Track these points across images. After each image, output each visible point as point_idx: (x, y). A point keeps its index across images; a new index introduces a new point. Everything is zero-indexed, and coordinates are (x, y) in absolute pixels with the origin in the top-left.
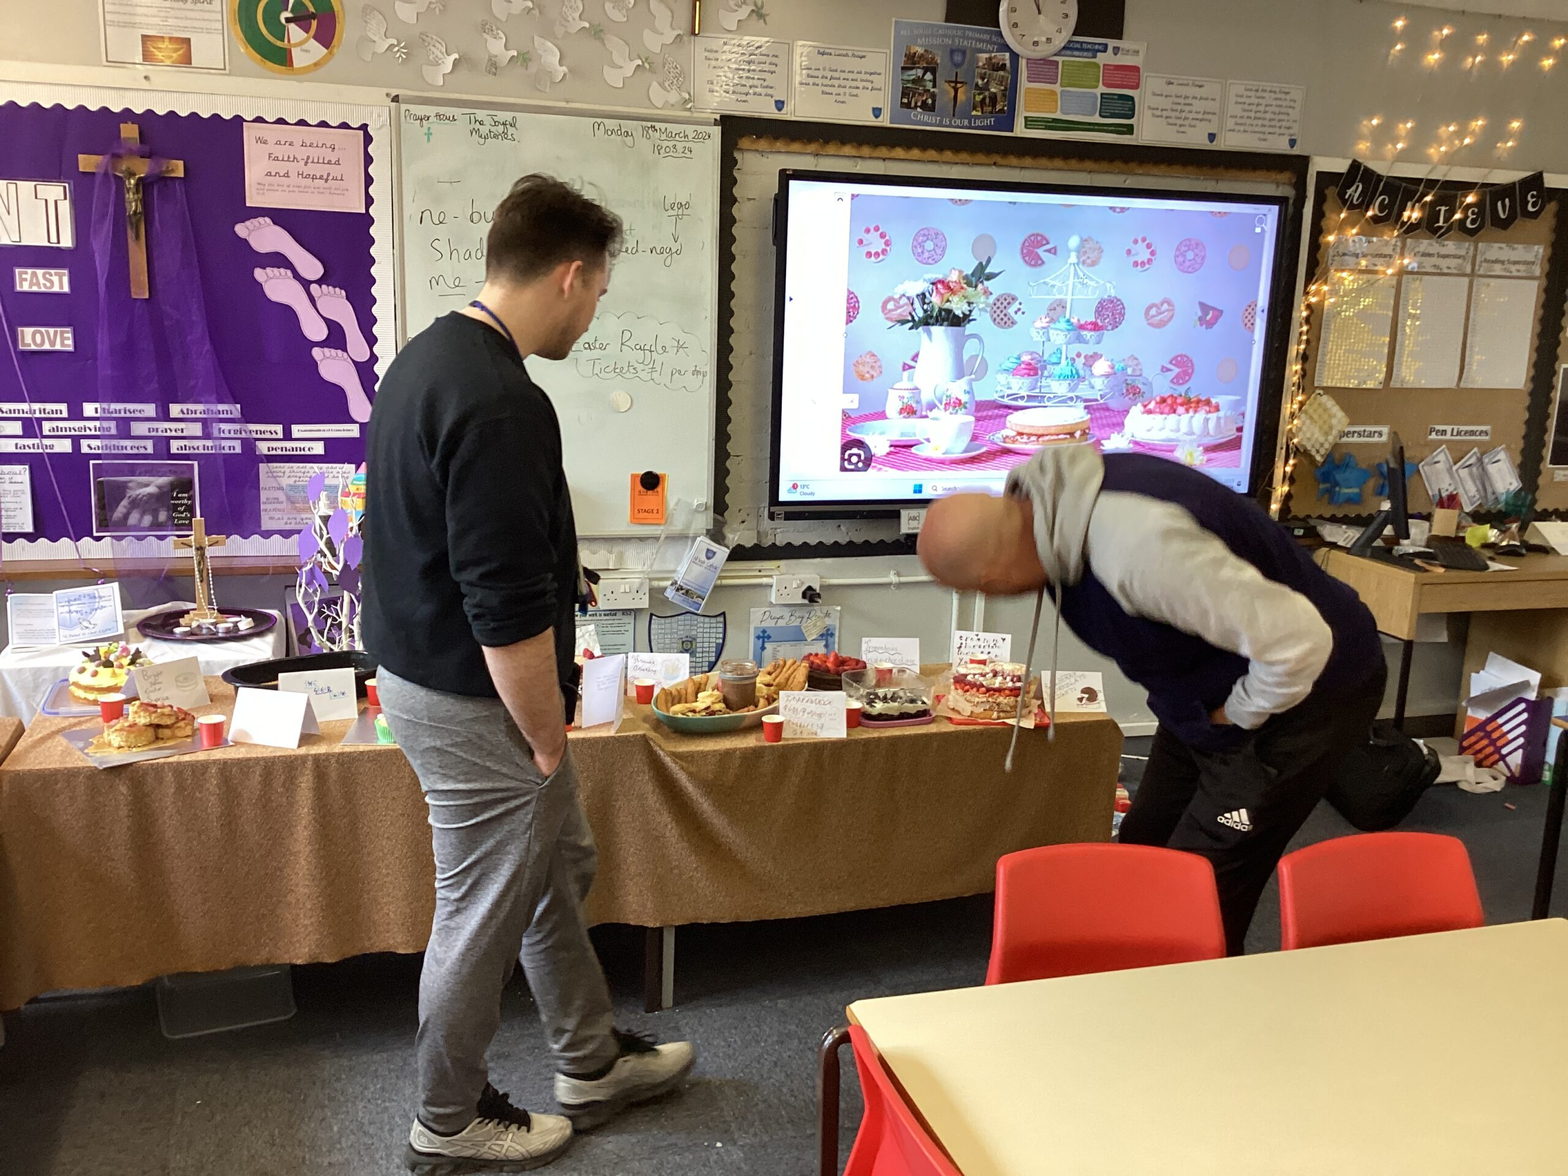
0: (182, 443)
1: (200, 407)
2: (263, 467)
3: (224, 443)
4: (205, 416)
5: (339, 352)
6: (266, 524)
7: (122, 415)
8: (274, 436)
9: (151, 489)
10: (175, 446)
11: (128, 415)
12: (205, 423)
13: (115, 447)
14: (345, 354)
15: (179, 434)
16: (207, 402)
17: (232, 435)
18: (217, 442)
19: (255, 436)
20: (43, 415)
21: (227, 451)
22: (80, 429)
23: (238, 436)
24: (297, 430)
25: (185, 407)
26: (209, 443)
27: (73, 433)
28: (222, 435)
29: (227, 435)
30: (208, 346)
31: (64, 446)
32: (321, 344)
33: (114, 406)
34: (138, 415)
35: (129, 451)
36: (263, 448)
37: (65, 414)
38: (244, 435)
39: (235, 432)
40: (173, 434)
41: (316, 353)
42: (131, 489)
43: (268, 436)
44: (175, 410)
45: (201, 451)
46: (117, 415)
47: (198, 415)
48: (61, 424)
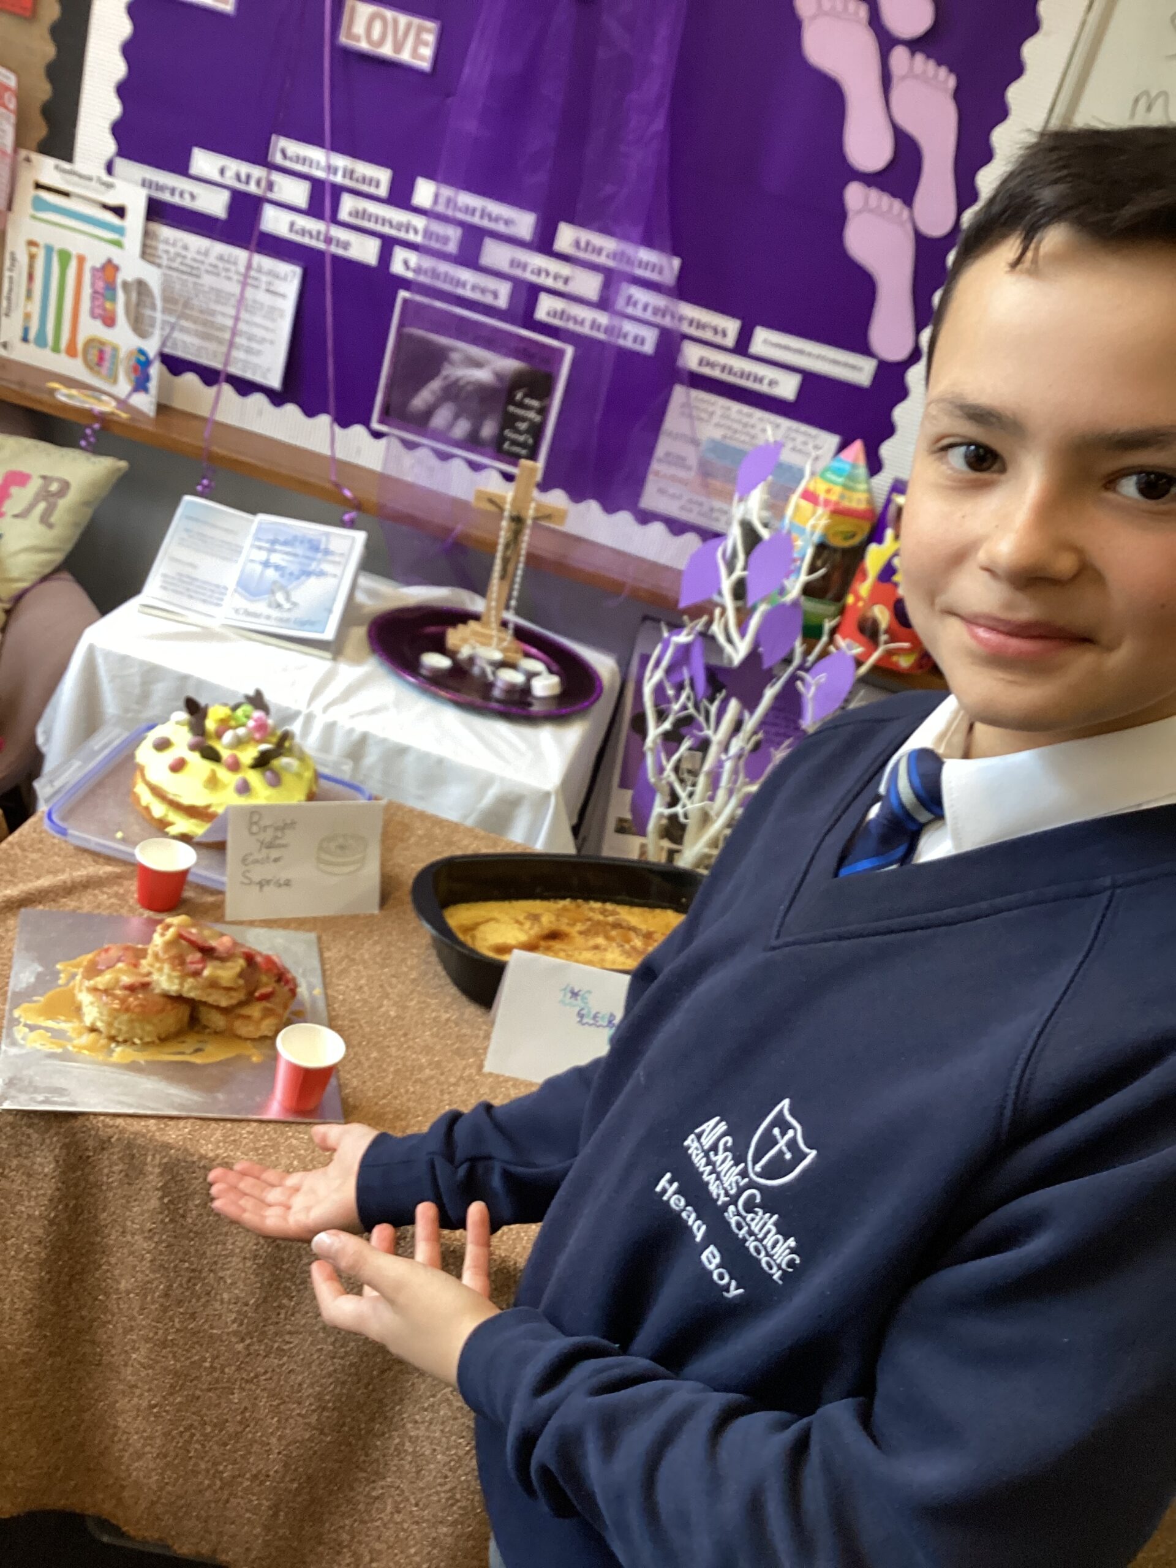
0: (559, 304)
1: (609, 244)
2: (679, 393)
3: (629, 327)
4: (611, 263)
5: (897, 204)
6: (650, 499)
7: (476, 220)
8: (718, 340)
9: (483, 375)
10: (545, 308)
11: (485, 223)
12: (611, 278)
13: (447, 278)
14: (906, 213)
15: (559, 286)
16: (624, 237)
17: (648, 316)
18: (617, 321)
19: (686, 329)
20: (348, 183)
21: (628, 344)
22: (399, 227)
23: (658, 320)
24: (764, 340)
25: (586, 236)
26: (603, 318)
27: (386, 230)
28: (630, 310)
29: (638, 312)
30: (659, 124)
31: (366, 251)
32: (871, 180)
33: (466, 199)
34: (501, 228)
35: (467, 293)
36: (692, 356)
37: (383, 191)
38: (667, 322)
39: (656, 311)
40: (549, 282)
41: (855, 194)
42: (452, 363)
43: (708, 335)
44: (566, 236)
45: (586, 330)
46: (468, 218)
47: (602, 260)
48: (373, 208)
